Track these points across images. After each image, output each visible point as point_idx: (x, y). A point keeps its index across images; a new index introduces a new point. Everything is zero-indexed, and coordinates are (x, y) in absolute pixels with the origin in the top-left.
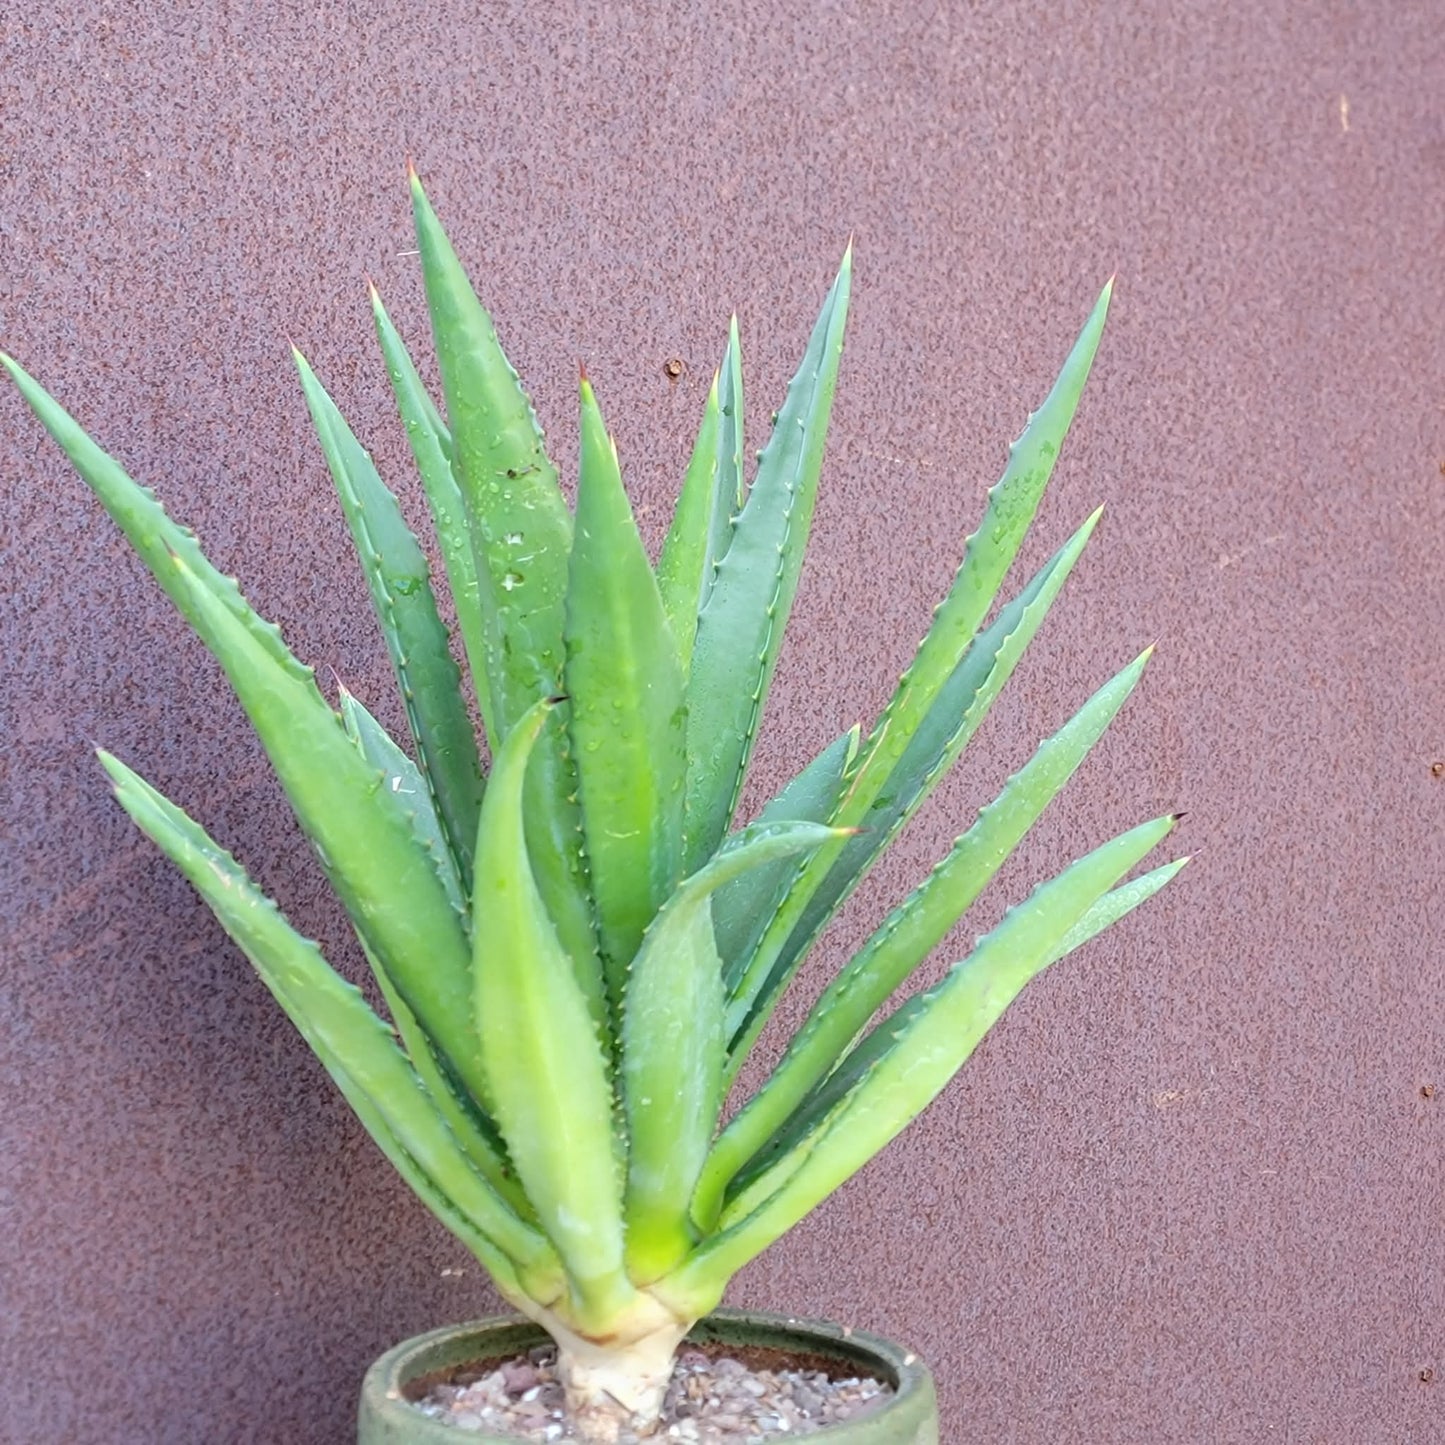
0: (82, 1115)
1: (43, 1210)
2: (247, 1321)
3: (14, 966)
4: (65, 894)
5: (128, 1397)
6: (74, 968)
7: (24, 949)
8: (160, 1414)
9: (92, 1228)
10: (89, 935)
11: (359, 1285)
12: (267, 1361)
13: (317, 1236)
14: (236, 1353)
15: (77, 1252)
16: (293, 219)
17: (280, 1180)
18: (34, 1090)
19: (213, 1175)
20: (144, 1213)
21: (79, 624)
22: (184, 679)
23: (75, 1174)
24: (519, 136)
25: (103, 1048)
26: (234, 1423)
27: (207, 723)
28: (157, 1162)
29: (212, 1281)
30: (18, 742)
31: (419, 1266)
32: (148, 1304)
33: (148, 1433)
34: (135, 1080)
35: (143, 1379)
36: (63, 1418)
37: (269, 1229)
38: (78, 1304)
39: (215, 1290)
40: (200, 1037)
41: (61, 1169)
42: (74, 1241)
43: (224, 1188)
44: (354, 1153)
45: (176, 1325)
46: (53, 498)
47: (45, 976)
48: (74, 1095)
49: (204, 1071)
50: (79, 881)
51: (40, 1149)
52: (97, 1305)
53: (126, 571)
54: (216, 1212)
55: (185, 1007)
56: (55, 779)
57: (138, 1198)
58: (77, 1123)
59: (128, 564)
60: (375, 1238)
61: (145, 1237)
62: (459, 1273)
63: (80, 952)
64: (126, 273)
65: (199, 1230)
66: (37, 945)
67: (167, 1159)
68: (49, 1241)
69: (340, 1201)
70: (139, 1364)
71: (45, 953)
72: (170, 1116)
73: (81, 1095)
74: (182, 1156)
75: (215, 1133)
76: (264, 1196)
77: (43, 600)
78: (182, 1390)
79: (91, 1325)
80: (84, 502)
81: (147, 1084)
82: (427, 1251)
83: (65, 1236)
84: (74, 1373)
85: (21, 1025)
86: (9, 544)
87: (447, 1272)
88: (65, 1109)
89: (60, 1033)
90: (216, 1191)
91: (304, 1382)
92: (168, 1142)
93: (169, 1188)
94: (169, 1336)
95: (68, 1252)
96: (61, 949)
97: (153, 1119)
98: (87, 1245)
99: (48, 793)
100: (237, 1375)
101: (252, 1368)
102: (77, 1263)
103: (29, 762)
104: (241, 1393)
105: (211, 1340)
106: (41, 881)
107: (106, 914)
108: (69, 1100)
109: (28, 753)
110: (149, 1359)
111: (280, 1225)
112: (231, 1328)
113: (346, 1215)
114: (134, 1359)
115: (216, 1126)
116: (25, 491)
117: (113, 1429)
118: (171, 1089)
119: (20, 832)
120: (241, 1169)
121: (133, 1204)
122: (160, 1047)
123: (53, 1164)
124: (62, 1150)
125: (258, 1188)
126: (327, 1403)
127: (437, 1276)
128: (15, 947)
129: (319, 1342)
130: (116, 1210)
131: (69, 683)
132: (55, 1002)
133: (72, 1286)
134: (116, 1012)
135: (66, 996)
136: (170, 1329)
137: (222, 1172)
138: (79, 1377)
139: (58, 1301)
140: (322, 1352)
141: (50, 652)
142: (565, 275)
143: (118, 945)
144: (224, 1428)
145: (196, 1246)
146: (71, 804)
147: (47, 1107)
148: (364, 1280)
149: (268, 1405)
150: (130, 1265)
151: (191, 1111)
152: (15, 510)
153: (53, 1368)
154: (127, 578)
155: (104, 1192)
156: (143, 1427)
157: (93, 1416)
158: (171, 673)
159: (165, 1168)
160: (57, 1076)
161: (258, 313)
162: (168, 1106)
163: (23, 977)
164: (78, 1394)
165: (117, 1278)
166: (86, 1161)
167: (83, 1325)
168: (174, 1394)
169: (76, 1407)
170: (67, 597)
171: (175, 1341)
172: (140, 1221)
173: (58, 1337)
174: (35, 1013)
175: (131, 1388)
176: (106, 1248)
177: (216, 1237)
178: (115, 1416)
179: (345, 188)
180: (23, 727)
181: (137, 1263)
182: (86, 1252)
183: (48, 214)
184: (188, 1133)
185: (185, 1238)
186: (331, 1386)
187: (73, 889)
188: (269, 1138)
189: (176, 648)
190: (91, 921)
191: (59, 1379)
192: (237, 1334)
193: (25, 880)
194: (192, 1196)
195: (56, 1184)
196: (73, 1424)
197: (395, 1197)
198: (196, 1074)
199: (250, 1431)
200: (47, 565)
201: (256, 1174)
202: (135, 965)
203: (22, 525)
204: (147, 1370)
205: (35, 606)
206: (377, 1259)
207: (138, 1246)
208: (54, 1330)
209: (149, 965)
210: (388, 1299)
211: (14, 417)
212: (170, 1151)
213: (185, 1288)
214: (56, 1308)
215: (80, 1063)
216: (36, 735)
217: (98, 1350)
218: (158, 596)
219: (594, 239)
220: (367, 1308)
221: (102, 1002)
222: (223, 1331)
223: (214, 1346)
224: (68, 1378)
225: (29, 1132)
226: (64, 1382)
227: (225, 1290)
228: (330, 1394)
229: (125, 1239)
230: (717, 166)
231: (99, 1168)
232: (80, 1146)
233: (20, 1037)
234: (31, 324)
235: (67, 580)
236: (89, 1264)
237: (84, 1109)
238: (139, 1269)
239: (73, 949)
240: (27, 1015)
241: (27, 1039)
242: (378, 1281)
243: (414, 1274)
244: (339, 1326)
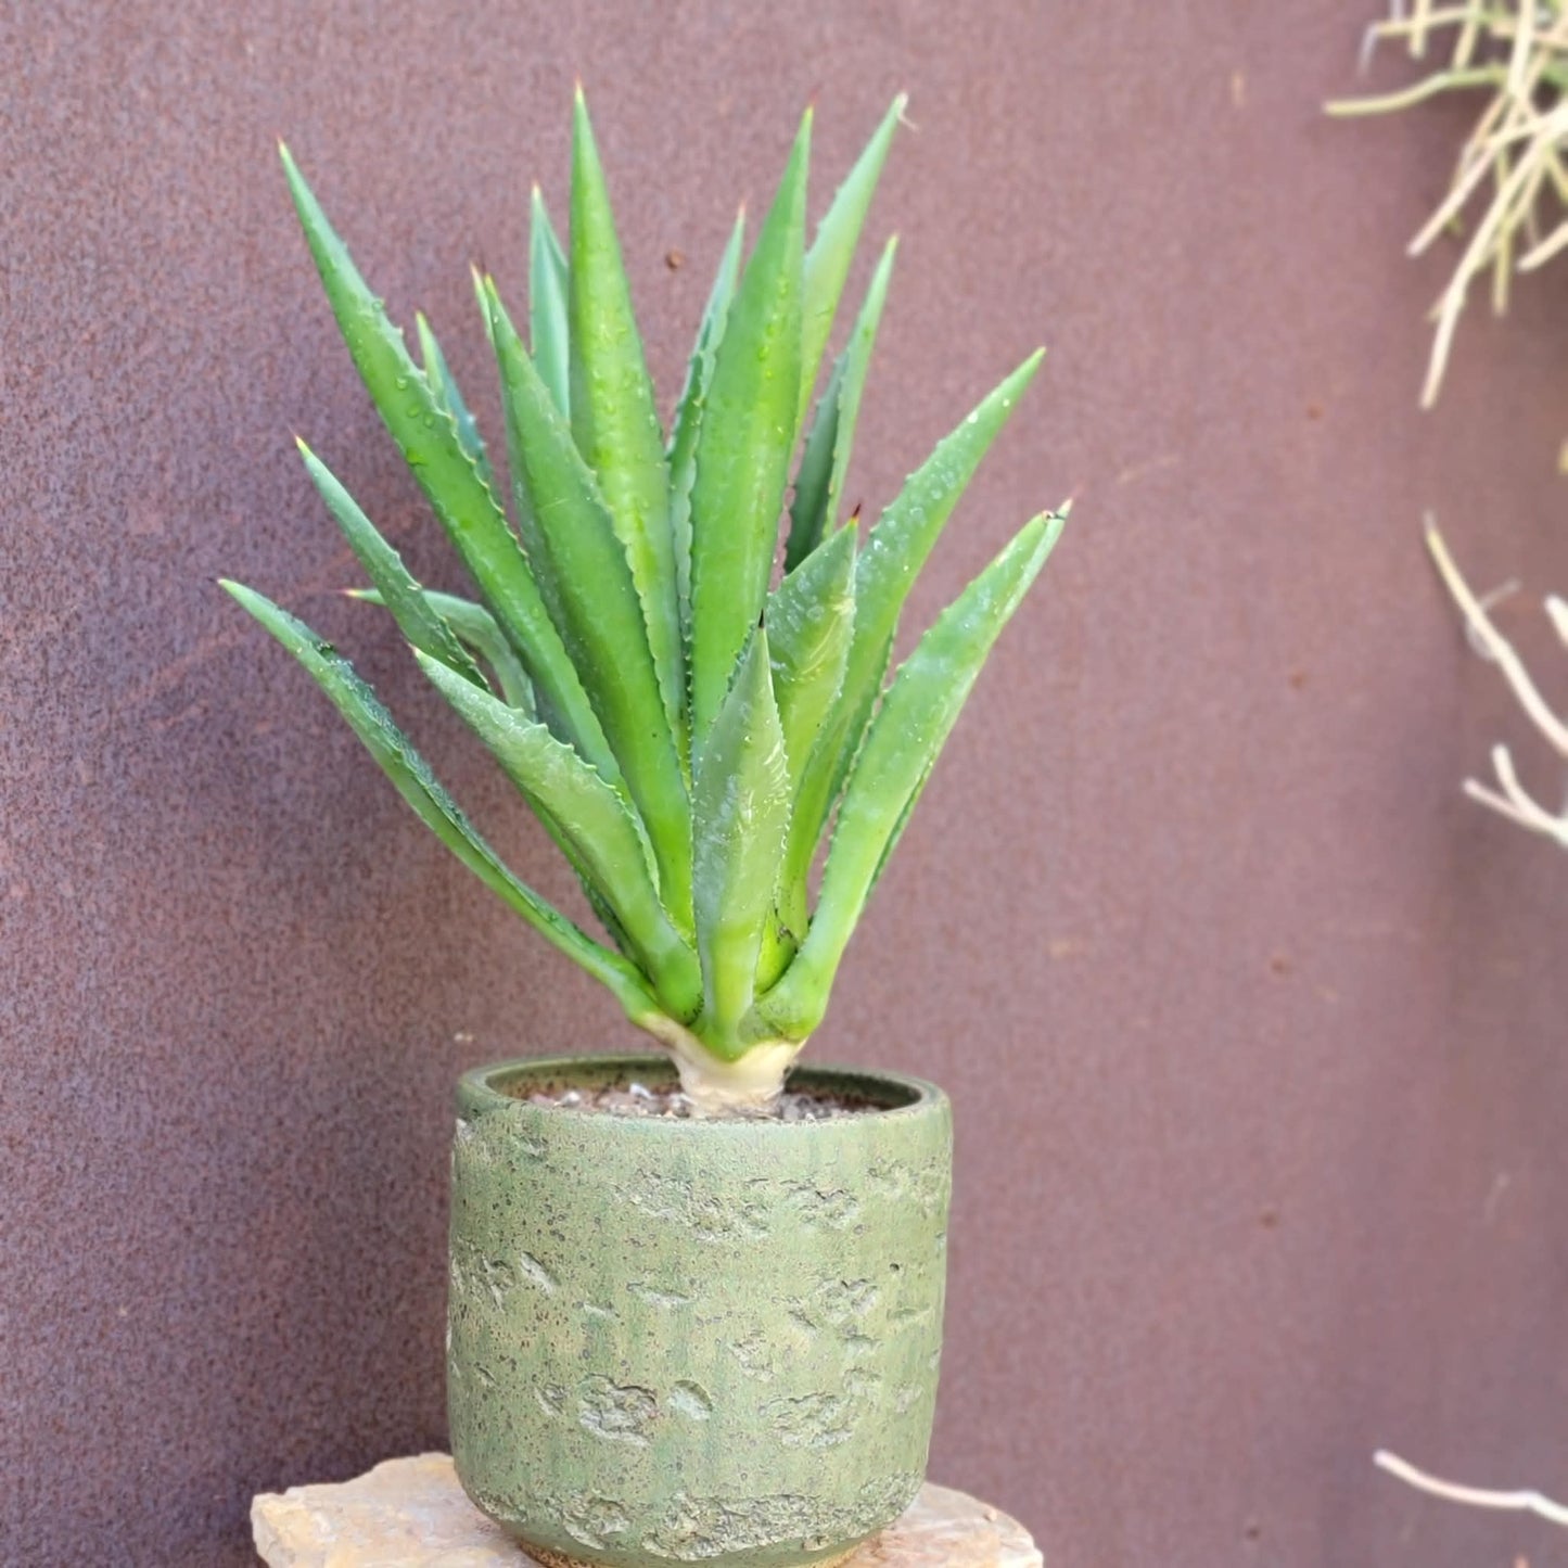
0: (167, 865)
1: (133, 944)
2: (294, 1060)
3: (117, 729)
4: (160, 670)
5: (196, 1116)
6: (167, 735)
7: (126, 715)
8: (220, 1133)
9: (171, 965)
10: (178, 708)
11: (387, 1040)
12: (310, 1096)
13: (355, 992)
14: (285, 1087)
15: (160, 983)
16: (366, 99)
17: (325, 939)
18: (129, 839)
19: (272, 929)
20: (214, 956)
21: (179, 436)
22: (264, 494)
23: (160, 916)
24: (553, 45)
25: (186, 809)
26: (281, 1147)
27: (280, 533)
28: (226, 913)
29: (268, 1022)
30: (127, 534)
31: (437, 1028)
32: (215, 1036)
33: (211, 1148)
34: (211, 838)
35: (209, 1100)
36: (143, 1127)
37: (314, 982)
38: (159, 1029)
39: (269, 1031)
40: (265, 808)
41: (148, 910)
42: (156, 973)
43: (279, 942)
44: (387, 923)
45: (237, 1057)
46: (162, 323)
47: (141, 740)
48: (161, 846)
49: (267, 837)
50: (173, 660)
51: (132, 891)
52: (174, 1032)
53: (218, 393)
54: (273, 962)
55: (253, 780)
56: (156, 569)
57: (209, 942)
58: (162, 872)
59: (221, 388)
60: (402, 1000)
61: (214, 977)
62: (470, 1038)
63: (170, 723)
64: (229, 133)
65: (259, 976)
66: (137, 712)
67: (235, 910)
68: (137, 971)
69: (374, 964)
70: (206, 1088)
71: (142, 720)
72: (237, 873)
73: (167, 847)
74: (247, 910)
75: (274, 893)
76: (312, 953)
77: (151, 413)
78: (240, 1114)
79: (169, 1048)
80: (187, 330)
81: (221, 845)
82: (444, 1016)
83: (150, 969)
84: (153, 1089)
85: (120, 781)
86: (126, 360)
87: (459, 1037)
88: (152, 855)
89: (152, 792)
90: (274, 944)
91: (339, 1118)
92: (235, 897)
93: (235, 937)
94: (231, 1066)
95: (152, 983)
96: (154, 718)
97: (223, 875)
98: (167, 979)
99: (149, 581)
100: (285, 1107)
101: (297, 1101)
102: (159, 994)
103: (135, 552)
104: (288, 1123)
105: (265, 1073)
106: (140, 657)
107: (193, 693)
108: (157, 851)
109: (134, 545)
110: (214, 1084)
111: (324, 980)
112: (282, 1064)
113: (378, 976)
114: (201, 1083)
115: (275, 887)
116: (141, 315)
117: (184, 1141)
118: (240, 850)
119: (125, 612)
120: (294, 927)
121: (205, 949)
122: (231, 813)
123: (142, 905)
124: (150, 893)
125: (307, 946)
126: (357, 1139)
127: (450, 1038)
128: (118, 713)
129: (353, 1085)
130: (192, 951)
131: (169, 486)
132: (150, 765)
133: (154, 1013)
134: (198, 778)
135: (156, 760)
136: (233, 1060)
137: (279, 927)
138: (157, 1093)
139: (143, 1023)
140: (355, 1095)
141: (155, 457)
143: (201, 720)
144: (273, 1152)
145: (255, 990)
146: (168, 591)
147: (139, 855)
148: (392, 1036)
149: (309, 1136)
150: (201, 1000)
151: (255, 871)
152: (132, 331)
153: (137, 1082)
154: (219, 399)
155: (183, 934)
156: (208, 1143)
157: (167, 1128)
158: (252, 486)
159: (233, 919)
160: (148, 829)
161: (335, 179)
162: (237, 864)
163: (125, 739)
164: (156, 1107)
165: (192, 1011)
166: (169, 905)
167: (162, 1048)
168: (233, 1117)
169: (154, 1118)
170: (173, 411)
171: (236, 1071)
172: (211, 962)
173: (142, 1056)
174: (132, 771)
175: (198, 1108)
176: (183, 984)
177: (271, 984)
178: (186, 1129)
179: (409, 76)
180: (131, 520)
181: (207, 999)
182: (167, 985)
183: (167, 76)
184: (253, 891)
185: (247, 981)
186: (361, 1125)
187: (166, 665)
188: (319, 901)
189: (257, 465)
190: (179, 697)
191: (142, 1092)
192: (287, 1071)
193: (129, 655)
194: (254, 946)
195: (144, 923)
196: (150, 1133)
197: (419, 965)
198: (261, 841)
199: (293, 1157)
200: (156, 382)
201: (306, 933)
202: (214, 739)
203: (137, 346)
204: (212, 1094)
205: (143, 416)
206: (403, 1018)
207: (209, 984)
208: (139, 1049)
209: (226, 741)
210: (411, 1055)
211: (134, 249)
212: (237, 904)
213: (245, 1026)
214: (141, 1030)
215: (167, 819)
216: (140, 529)
217: (173, 1071)
218: (244, 419)
220: (392, 1059)
221: (187, 767)
222: (275, 1067)
223: (267, 1079)
224: (149, 1093)
225: (124, 875)
226: (145, 1095)
227: (277, 1031)
228: (360, 1132)
229: (199, 976)
230: (716, 85)
231: (179, 913)
232: (165, 891)
233: (120, 792)
234: (151, 170)
235: (172, 397)
236: (169, 995)
237: (169, 860)
238: (208, 1004)
239: (165, 718)
240: (126, 773)
241: (125, 794)
242: (403, 1038)
243: (432, 1035)
244: (371, 1074)
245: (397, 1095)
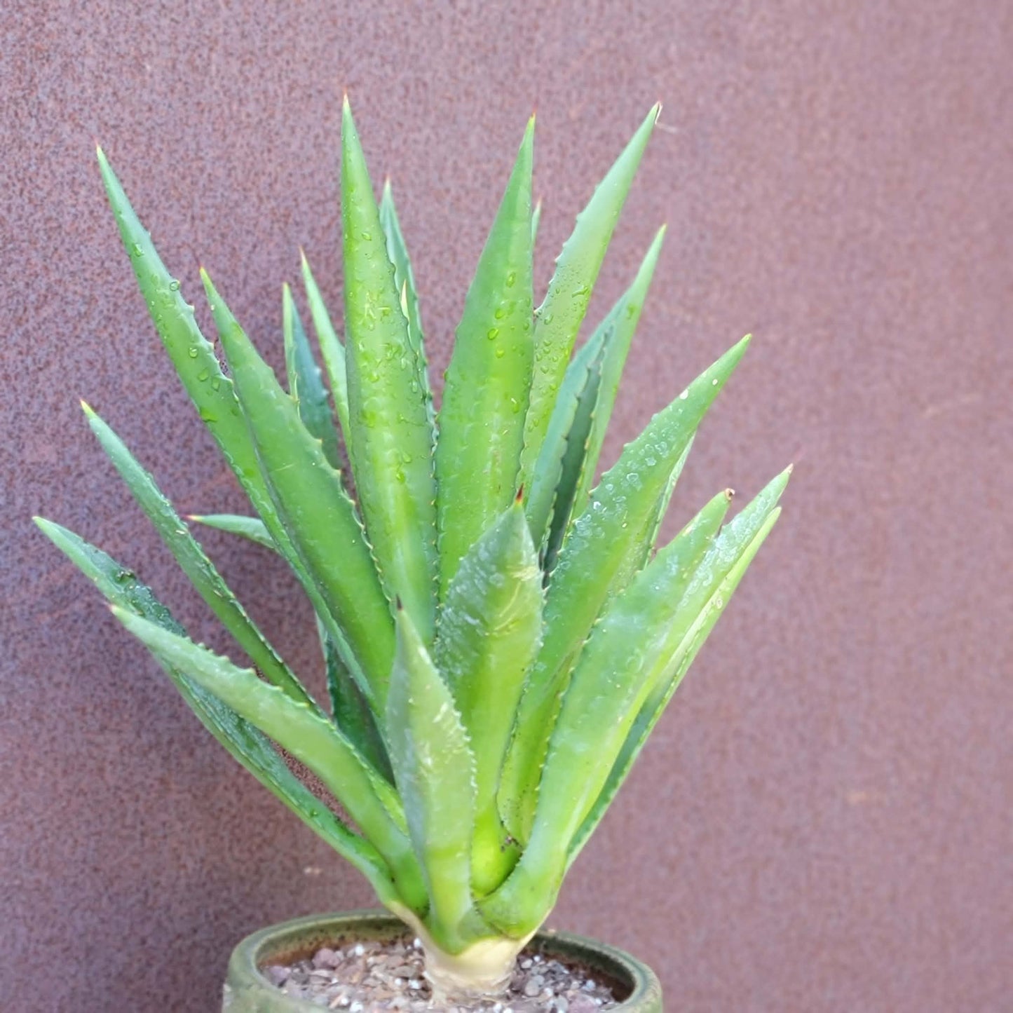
0: (49, 731)
1: (15, 796)
2: (158, 890)
3: (8, 620)
4: (48, 573)
5: (68, 936)
6: (51, 626)
7: (16, 609)
8: (89, 950)
9: (49, 813)
10: (64, 603)
11: (243, 873)
12: (171, 920)
13: (215, 835)
14: (149, 913)
15: (38, 828)
16: (251, 107)
17: (189, 791)
18: (16, 711)
19: (142, 783)
20: (89, 805)
21: (73, 382)
22: (147, 428)
23: (41, 772)
24: (422, 62)
25: (68, 685)
26: (144, 961)
27: (162, 460)
28: (101, 770)
29: (136, 859)
30: (23, 462)
31: (289, 864)
32: (87, 871)
33: (79, 963)
34: (90, 709)
35: (79, 923)
36: (19, 946)
37: (179, 826)
38: (36, 865)
39: (136, 866)
40: (139, 684)
41: (30, 768)
42: (36, 820)
43: (148, 794)
45: (106, 888)
46: (61, 291)
47: (30, 630)
48: (44, 717)
49: (140, 708)
50: (60, 564)
51: (17, 752)
52: (50, 868)
53: (110, 347)
54: (142, 809)
55: (130, 661)
56: (48, 491)
57: (85, 794)
58: (44, 737)
59: (113, 343)
60: (258, 840)
61: (88, 822)
62: (317, 871)
63: (56, 616)
64: (127, 136)
65: (129, 821)
66: (26, 607)
67: (109, 768)
68: (18, 818)
69: (233, 811)
70: (77, 913)
71: (31, 613)
72: (114, 738)
73: (49, 716)
74: (120, 768)
75: (145, 754)
76: (178, 802)
77: (48, 363)
78: (107, 935)
79: (44, 881)
80: (83, 296)
81: (98, 714)
82: (295, 853)
83: (30, 816)
84: (29, 914)
85: (10, 663)
86: (27, 321)
87: (308, 870)
88: (36, 725)
89: (38, 671)
90: (143, 795)
91: (197, 938)
92: (110, 757)
93: (108, 789)
94: (101, 895)
95: (31, 827)
96: (42, 611)
97: (100, 739)
98: (46, 824)
99: (41, 500)
100: (149, 927)
101: (159, 924)
102: (38, 836)
103: (29, 477)
104: (150, 942)
105: (132, 901)
106: (32, 563)
107: (78, 591)
108: (40, 720)
109: (29, 471)
110: (85, 910)
111: (188, 824)
112: (147, 894)
113: (237, 821)
114: (75, 908)
115: (147, 749)
116: (41, 284)
117: (55, 957)
118: (116, 719)
119: (19, 526)
120: (162, 781)
121: (81, 799)
122: (109, 688)
123: (25, 764)
124: (33, 755)
125: (174, 796)
126: (213, 954)
127: (300, 871)
128: (9, 607)
129: (211, 911)
130: (69, 801)
131: (63, 423)
132: (36, 650)
133: (32, 852)
134: (79, 660)
135: (43, 645)
136: (102, 890)
137: (148, 782)
138: (32, 918)
139: (21, 861)
140: (212, 918)
141: (51, 400)
142: (449, 163)
143: (84, 613)
144: (136, 966)
145: (125, 832)
146: (58, 509)
147: (24, 724)
148: (247, 870)
149: (170, 952)
150: (76, 841)
151: (129, 736)
152: (33, 297)
153: (14, 909)
154: (110, 352)
155: (61, 788)
156: (77, 958)
157: (41, 947)
158: (138, 423)
159: (107, 775)
160: (32, 702)
161: (221, 172)
162: (112, 731)
163: (14, 629)
164: (31, 930)
165: (66, 850)
166: (50, 764)
167: (38, 881)
168: (101, 937)
169: (29, 939)
170: (68, 363)
171: (105, 900)
172: (87, 811)
173: (20, 887)
174: (20, 655)
175: (69, 929)
176: (59, 828)
177: (140, 828)
178: (56, 948)
179: (291, 89)
180: (27, 452)
181: (81, 840)
182: (45, 830)
183: (72, 90)
184: (126, 752)
185: (118, 826)
186: (217, 943)
187: (54, 569)
188: (185, 760)
189: (143, 406)
190: (65, 594)
191: (17, 917)
192: (151, 899)
193: (20, 561)
194: (125, 797)
195: (26, 779)
196: (25, 950)
197: (274, 812)
198: (135, 710)
199: (154, 970)
200: (53, 338)
201: (173, 786)
202: (96, 629)
203: (37, 309)
204: (82, 917)
205: (41, 366)
206: (258, 855)
207: (83, 828)
208: (17, 882)
209: (106, 630)
210: (264, 886)
211: (38, 231)
212: (111, 763)
213: (115, 862)
214: (20, 867)
215: (50, 694)
216: (35, 458)
217: (47, 900)
218: (132, 368)
219: (473, 141)
220: (247, 888)
221: (70, 652)
222: (141, 896)
223: (133, 906)
224: (25, 918)
225: (9, 740)
226: (22, 920)
227: (144, 866)
228: (215, 948)
229: (74, 822)
230: (568, 95)
231: (58, 770)
232: (46, 753)
233: (8, 672)
234: (55, 167)
235: (67, 350)
236: (46, 838)
237: (51, 726)
238: (82, 845)
239: (51, 612)
240: (14, 657)
241: (13, 674)
242: (257, 872)
243: (284, 869)
244: (226, 901)
245: (250, 918)
